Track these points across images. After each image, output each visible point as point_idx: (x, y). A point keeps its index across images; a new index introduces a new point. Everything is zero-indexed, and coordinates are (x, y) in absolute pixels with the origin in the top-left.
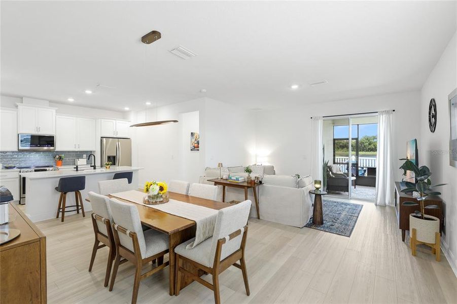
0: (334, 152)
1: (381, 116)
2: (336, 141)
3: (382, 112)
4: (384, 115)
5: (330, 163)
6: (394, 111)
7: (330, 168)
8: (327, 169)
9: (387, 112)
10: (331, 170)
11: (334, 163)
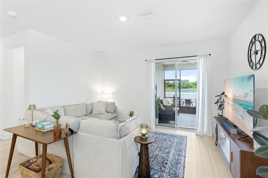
0: (165, 89)
1: (200, 59)
2: (166, 82)
3: (201, 56)
4: (202, 59)
5: (162, 98)
6: (210, 55)
7: (161, 102)
8: (159, 102)
9: (205, 56)
10: (162, 103)
11: (165, 97)
